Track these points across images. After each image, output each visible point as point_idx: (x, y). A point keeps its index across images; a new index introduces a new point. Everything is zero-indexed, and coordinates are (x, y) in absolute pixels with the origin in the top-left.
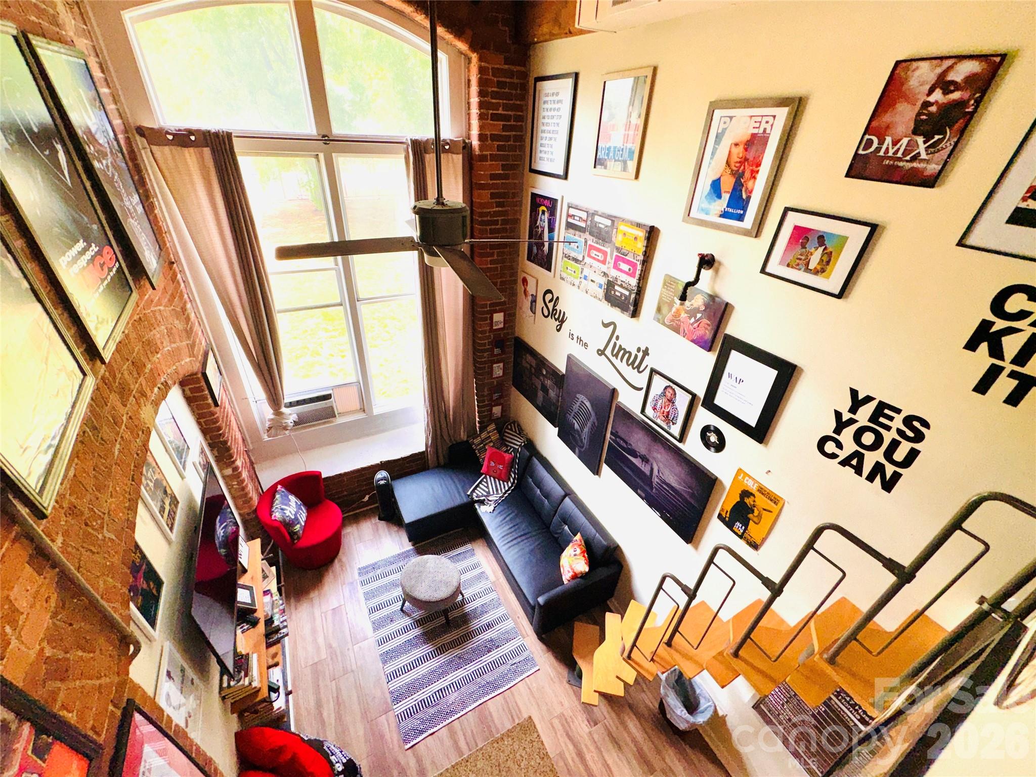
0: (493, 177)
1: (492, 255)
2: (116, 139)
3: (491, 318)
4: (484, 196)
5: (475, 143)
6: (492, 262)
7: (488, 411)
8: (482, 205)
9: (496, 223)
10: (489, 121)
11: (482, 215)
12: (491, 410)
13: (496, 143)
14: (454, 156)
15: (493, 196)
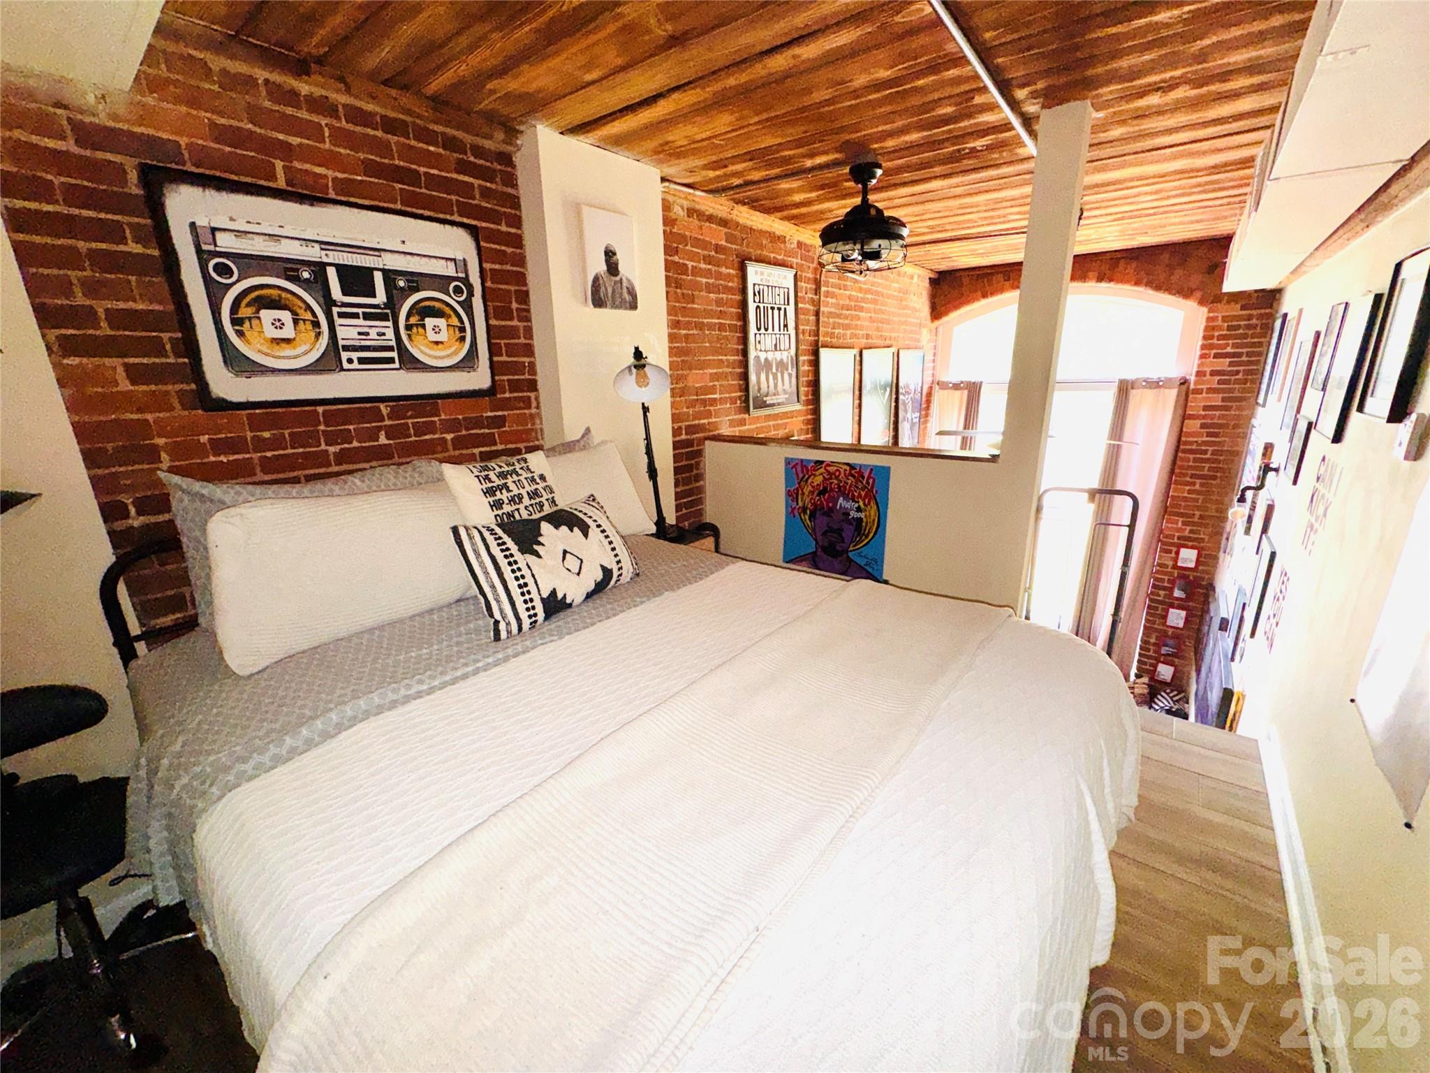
0: (1206, 408)
1: (1194, 484)
2: (922, 387)
3: (1177, 553)
4: (1193, 425)
5: (1193, 378)
6: (1189, 492)
7: (1151, 665)
8: (1189, 435)
9: (1205, 452)
10: (1211, 359)
11: (1186, 443)
12: (1155, 667)
13: (1217, 378)
14: (1167, 391)
15: (1203, 426)
